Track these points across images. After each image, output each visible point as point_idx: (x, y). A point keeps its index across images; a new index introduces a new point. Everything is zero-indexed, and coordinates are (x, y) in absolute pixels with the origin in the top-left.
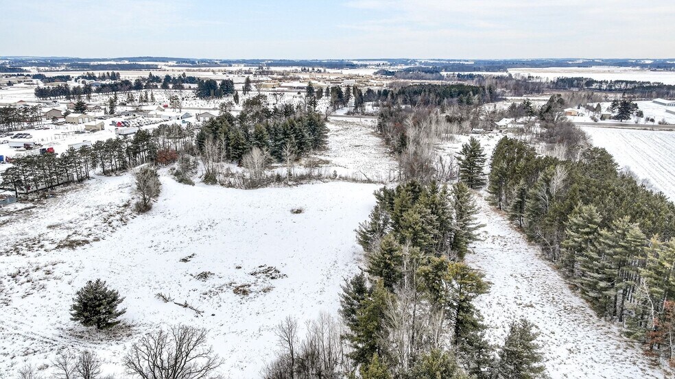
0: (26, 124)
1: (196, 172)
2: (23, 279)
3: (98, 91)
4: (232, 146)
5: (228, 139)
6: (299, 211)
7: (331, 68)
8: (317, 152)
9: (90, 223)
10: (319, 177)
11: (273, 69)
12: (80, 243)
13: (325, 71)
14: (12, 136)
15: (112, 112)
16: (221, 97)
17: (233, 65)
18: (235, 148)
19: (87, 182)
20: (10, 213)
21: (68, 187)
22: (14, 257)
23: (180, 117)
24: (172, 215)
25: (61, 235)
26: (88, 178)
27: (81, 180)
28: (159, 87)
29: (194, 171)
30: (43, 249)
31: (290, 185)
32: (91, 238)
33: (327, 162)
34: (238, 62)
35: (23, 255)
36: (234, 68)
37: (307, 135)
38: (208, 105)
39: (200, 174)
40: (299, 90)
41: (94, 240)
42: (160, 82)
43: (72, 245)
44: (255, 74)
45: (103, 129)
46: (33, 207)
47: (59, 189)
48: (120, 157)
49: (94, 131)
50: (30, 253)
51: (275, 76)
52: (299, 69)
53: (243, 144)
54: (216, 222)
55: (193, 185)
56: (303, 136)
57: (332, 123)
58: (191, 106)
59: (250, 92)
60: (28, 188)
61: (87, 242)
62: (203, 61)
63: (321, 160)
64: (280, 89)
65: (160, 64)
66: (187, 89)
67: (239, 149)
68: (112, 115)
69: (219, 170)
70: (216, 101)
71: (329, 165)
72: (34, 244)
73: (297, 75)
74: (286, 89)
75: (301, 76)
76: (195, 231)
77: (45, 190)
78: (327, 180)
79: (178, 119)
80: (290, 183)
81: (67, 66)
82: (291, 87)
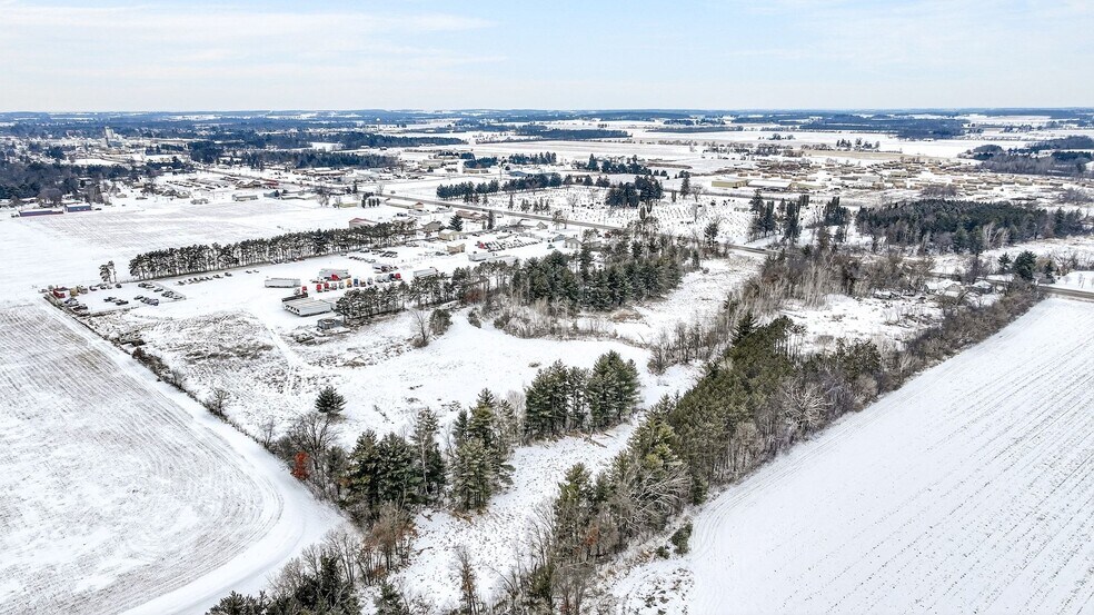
0: (400, 239)
2: (312, 382)
6: (536, 366)
9: (373, 351)
12: (358, 365)
13: (878, 145)
14: (384, 254)
16: (637, 206)
19: (402, 314)
21: (384, 317)
22: (317, 366)
24: (439, 353)
25: (349, 357)
26: (404, 310)
27: (397, 312)
28: (583, 180)
30: (335, 364)
32: (366, 362)
35: (322, 366)
41: (369, 364)
43: (354, 364)
45: (463, 252)
46: (349, 331)
47: (377, 317)
49: (453, 253)
50: (325, 366)
55: (479, 328)
59: (687, 196)
60: (354, 314)
61: (364, 364)
62: (707, 118)
64: (745, 189)
65: (638, 127)
72: (331, 360)
77: (366, 317)
79: (549, 241)
81: (517, 130)
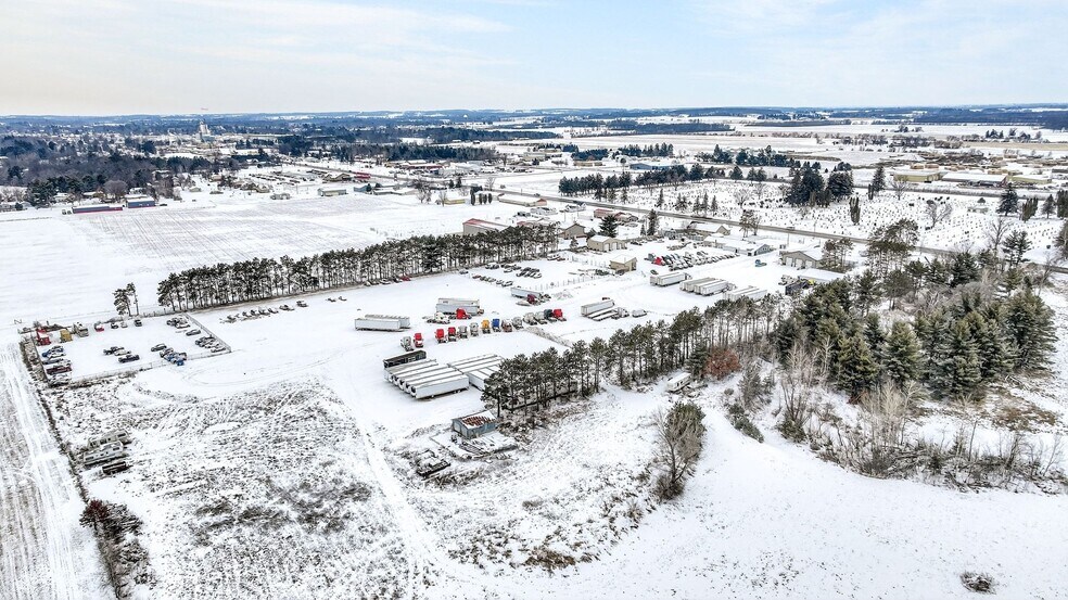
0: (538, 248)
1: (769, 401)
3: (640, 182)
4: (843, 362)
5: (836, 347)
6: (982, 586)
7: (1054, 128)
8: (1023, 379)
10: (1032, 473)
11: (928, 130)
12: (560, 562)
13: (1038, 136)
14: (519, 272)
15: (651, 231)
16: (827, 205)
17: (853, 120)
18: (848, 366)
20: (483, 456)
21: (567, 406)
22: (469, 568)
23: (752, 252)
24: (715, 519)
26: (597, 389)
27: (586, 393)
28: (727, 174)
29: (765, 397)
30: (509, 560)
31: (959, 485)
32: (577, 555)
33: (1051, 419)
34: (862, 114)
35: (481, 567)
36: (857, 128)
37: (1004, 347)
38: (804, 222)
39: (774, 406)
40: (980, 191)
41: (583, 559)
42: (730, 162)
43: (550, 560)
44: (891, 146)
45: (633, 269)
46: (513, 448)
47: (555, 407)
48: (649, 355)
49: (621, 272)
51: (930, 149)
52: (981, 130)
53: (866, 363)
54: (796, 567)
55: (761, 440)
56: (997, 350)
57: (1059, 291)
58: (774, 224)
59: (880, 193)
60: (515, 401)
61: (571, 561)
62: (801, 113)
63: (1034, 408)
64: (940, 183)
65: (734, 122)
66: (770, 180)
67: (856, 371)
68: (651, 238)
69: (810, 402)
70: (817, 212)
71: (1055, 428)
72: (500, 544)
73: (978, 148)
74: (953, 186)
75: (987, 150)
76: (754, 583)
78: (1054, 487)
79: (750, 254)
80: (961, 477)
81: (608, 125)
82: (965, 183)
